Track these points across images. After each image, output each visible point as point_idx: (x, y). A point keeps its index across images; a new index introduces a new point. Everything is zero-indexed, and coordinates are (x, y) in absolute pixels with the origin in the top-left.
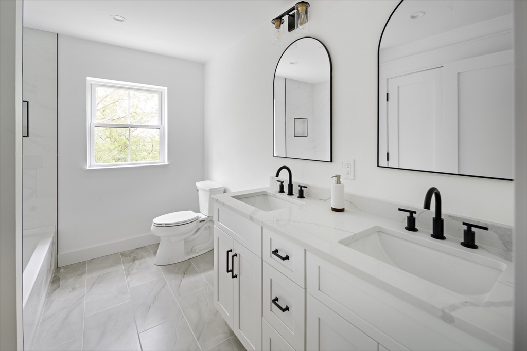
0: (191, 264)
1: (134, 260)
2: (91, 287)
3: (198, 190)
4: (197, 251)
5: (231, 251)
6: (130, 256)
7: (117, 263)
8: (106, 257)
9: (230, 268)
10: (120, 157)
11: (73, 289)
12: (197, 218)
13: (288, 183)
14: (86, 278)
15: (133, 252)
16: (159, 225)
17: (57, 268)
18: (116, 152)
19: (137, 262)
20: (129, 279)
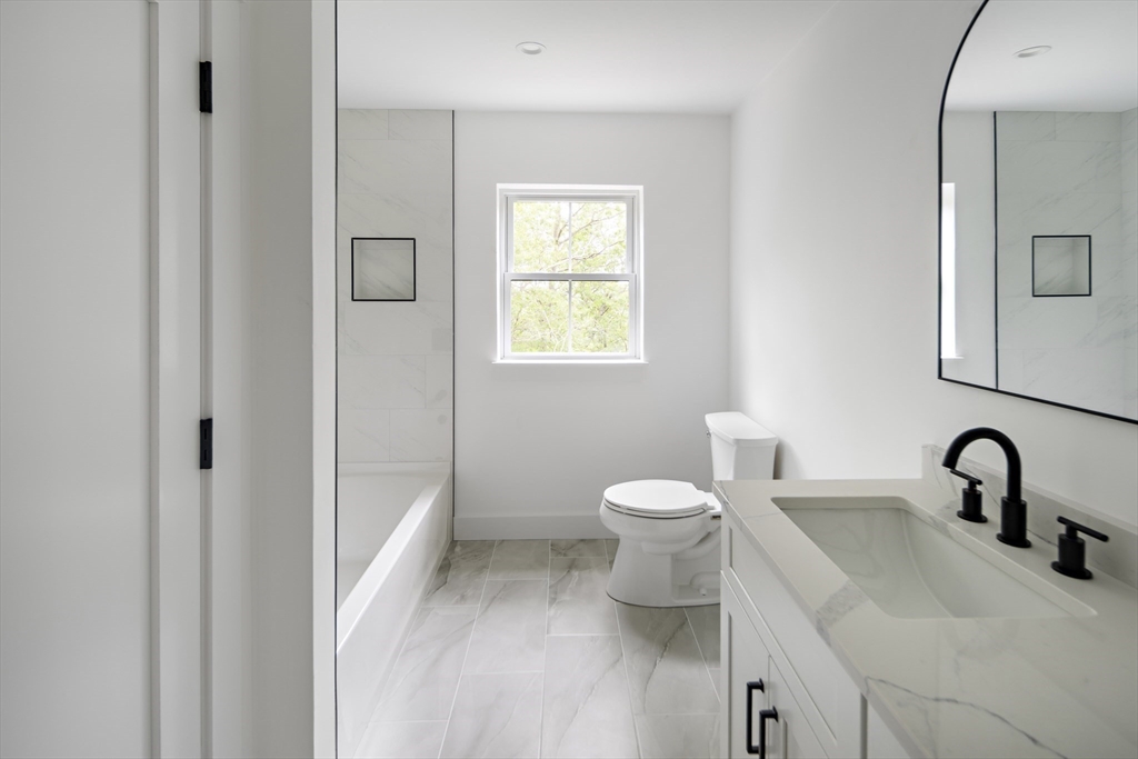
0: (683, 624)
1: (571, 566)
2: (488, 607)
3: (709, 434)
4: (703, 591)
5: (760, 686)
6: (565, 555)
7: (540, 563)
8: (526, 543)
9: (756, 742)
10: (594, 329)
11: (463, 597)
12: (703, 509)
13: (1005, 493)
14: (488, 578)
15: (573, 546)
16: (614, 508)
17: (453, 543)
18: (589, 320)
19: (575, 573)
20: (552, 612)
